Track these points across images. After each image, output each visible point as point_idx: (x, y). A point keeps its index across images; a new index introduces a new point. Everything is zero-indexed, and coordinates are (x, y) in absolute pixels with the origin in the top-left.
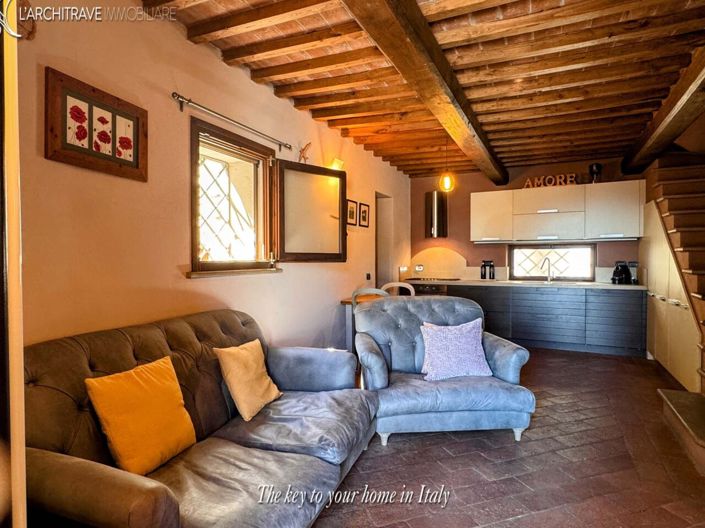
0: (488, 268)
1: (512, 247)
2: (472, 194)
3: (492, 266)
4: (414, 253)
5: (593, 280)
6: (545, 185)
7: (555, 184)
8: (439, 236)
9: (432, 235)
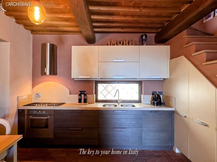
0: (83, 95)
1: (97, 82)
2: (72, 46)
3: (85, 95)
4: (33, 85)
5: (139, 101)
6: (117, 45)
7: (123, 45)
8: (50, 74)
9: (45, 74)
